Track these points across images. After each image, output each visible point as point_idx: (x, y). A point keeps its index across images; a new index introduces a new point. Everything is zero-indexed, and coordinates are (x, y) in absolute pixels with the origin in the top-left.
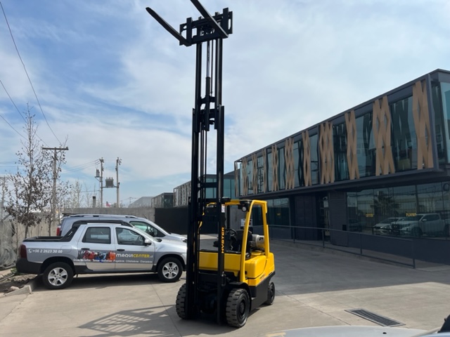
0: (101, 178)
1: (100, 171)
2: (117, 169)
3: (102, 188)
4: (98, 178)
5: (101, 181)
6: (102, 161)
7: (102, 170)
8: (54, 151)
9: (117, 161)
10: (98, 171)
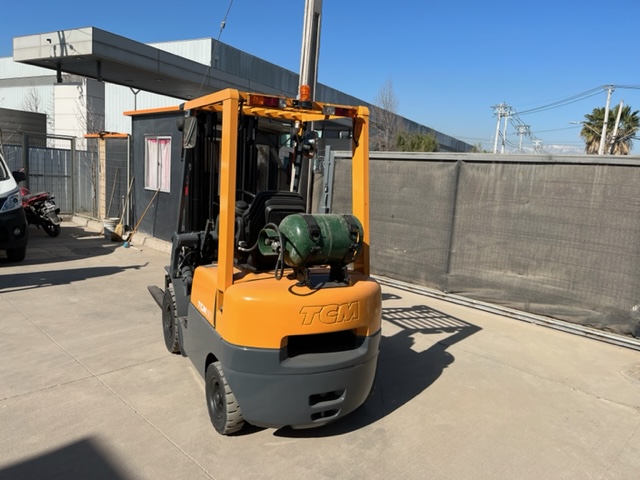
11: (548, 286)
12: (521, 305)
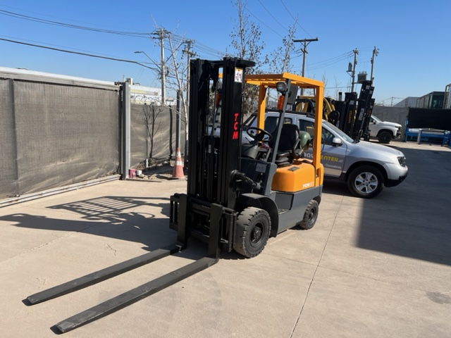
0: (354, 72)
1: (353, 64)
2: (372, 62)
3: (353, 83)
4: (350, 73)
5: (353, 76)
6: (356, 52)
7: (355, 63)
8: (303, 43)
9: (374, 51)
10: (350, 65)
11: (81, 163)
12: (71, 181)
